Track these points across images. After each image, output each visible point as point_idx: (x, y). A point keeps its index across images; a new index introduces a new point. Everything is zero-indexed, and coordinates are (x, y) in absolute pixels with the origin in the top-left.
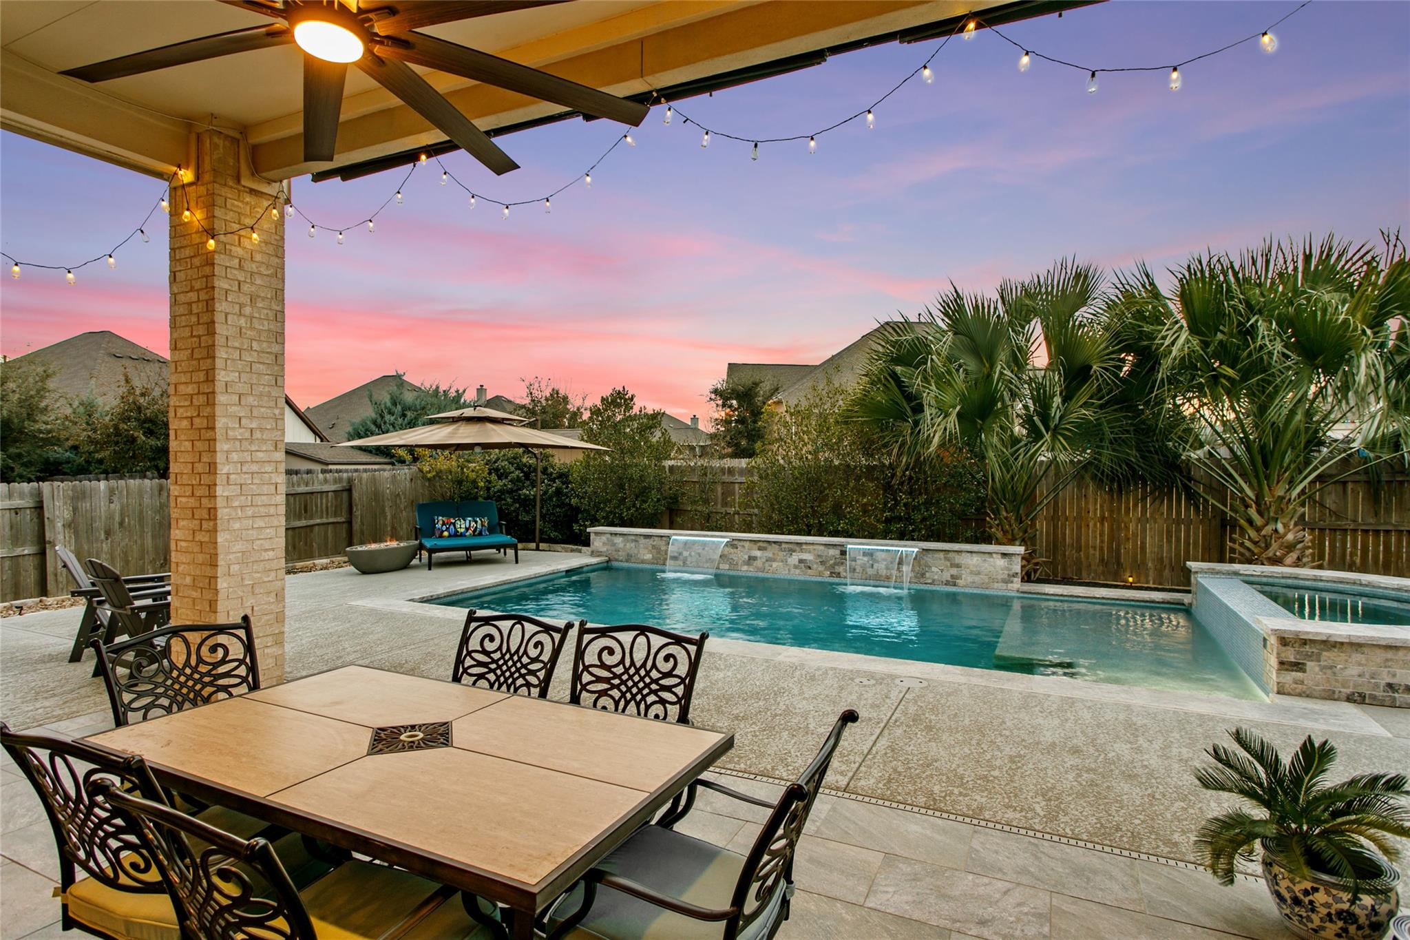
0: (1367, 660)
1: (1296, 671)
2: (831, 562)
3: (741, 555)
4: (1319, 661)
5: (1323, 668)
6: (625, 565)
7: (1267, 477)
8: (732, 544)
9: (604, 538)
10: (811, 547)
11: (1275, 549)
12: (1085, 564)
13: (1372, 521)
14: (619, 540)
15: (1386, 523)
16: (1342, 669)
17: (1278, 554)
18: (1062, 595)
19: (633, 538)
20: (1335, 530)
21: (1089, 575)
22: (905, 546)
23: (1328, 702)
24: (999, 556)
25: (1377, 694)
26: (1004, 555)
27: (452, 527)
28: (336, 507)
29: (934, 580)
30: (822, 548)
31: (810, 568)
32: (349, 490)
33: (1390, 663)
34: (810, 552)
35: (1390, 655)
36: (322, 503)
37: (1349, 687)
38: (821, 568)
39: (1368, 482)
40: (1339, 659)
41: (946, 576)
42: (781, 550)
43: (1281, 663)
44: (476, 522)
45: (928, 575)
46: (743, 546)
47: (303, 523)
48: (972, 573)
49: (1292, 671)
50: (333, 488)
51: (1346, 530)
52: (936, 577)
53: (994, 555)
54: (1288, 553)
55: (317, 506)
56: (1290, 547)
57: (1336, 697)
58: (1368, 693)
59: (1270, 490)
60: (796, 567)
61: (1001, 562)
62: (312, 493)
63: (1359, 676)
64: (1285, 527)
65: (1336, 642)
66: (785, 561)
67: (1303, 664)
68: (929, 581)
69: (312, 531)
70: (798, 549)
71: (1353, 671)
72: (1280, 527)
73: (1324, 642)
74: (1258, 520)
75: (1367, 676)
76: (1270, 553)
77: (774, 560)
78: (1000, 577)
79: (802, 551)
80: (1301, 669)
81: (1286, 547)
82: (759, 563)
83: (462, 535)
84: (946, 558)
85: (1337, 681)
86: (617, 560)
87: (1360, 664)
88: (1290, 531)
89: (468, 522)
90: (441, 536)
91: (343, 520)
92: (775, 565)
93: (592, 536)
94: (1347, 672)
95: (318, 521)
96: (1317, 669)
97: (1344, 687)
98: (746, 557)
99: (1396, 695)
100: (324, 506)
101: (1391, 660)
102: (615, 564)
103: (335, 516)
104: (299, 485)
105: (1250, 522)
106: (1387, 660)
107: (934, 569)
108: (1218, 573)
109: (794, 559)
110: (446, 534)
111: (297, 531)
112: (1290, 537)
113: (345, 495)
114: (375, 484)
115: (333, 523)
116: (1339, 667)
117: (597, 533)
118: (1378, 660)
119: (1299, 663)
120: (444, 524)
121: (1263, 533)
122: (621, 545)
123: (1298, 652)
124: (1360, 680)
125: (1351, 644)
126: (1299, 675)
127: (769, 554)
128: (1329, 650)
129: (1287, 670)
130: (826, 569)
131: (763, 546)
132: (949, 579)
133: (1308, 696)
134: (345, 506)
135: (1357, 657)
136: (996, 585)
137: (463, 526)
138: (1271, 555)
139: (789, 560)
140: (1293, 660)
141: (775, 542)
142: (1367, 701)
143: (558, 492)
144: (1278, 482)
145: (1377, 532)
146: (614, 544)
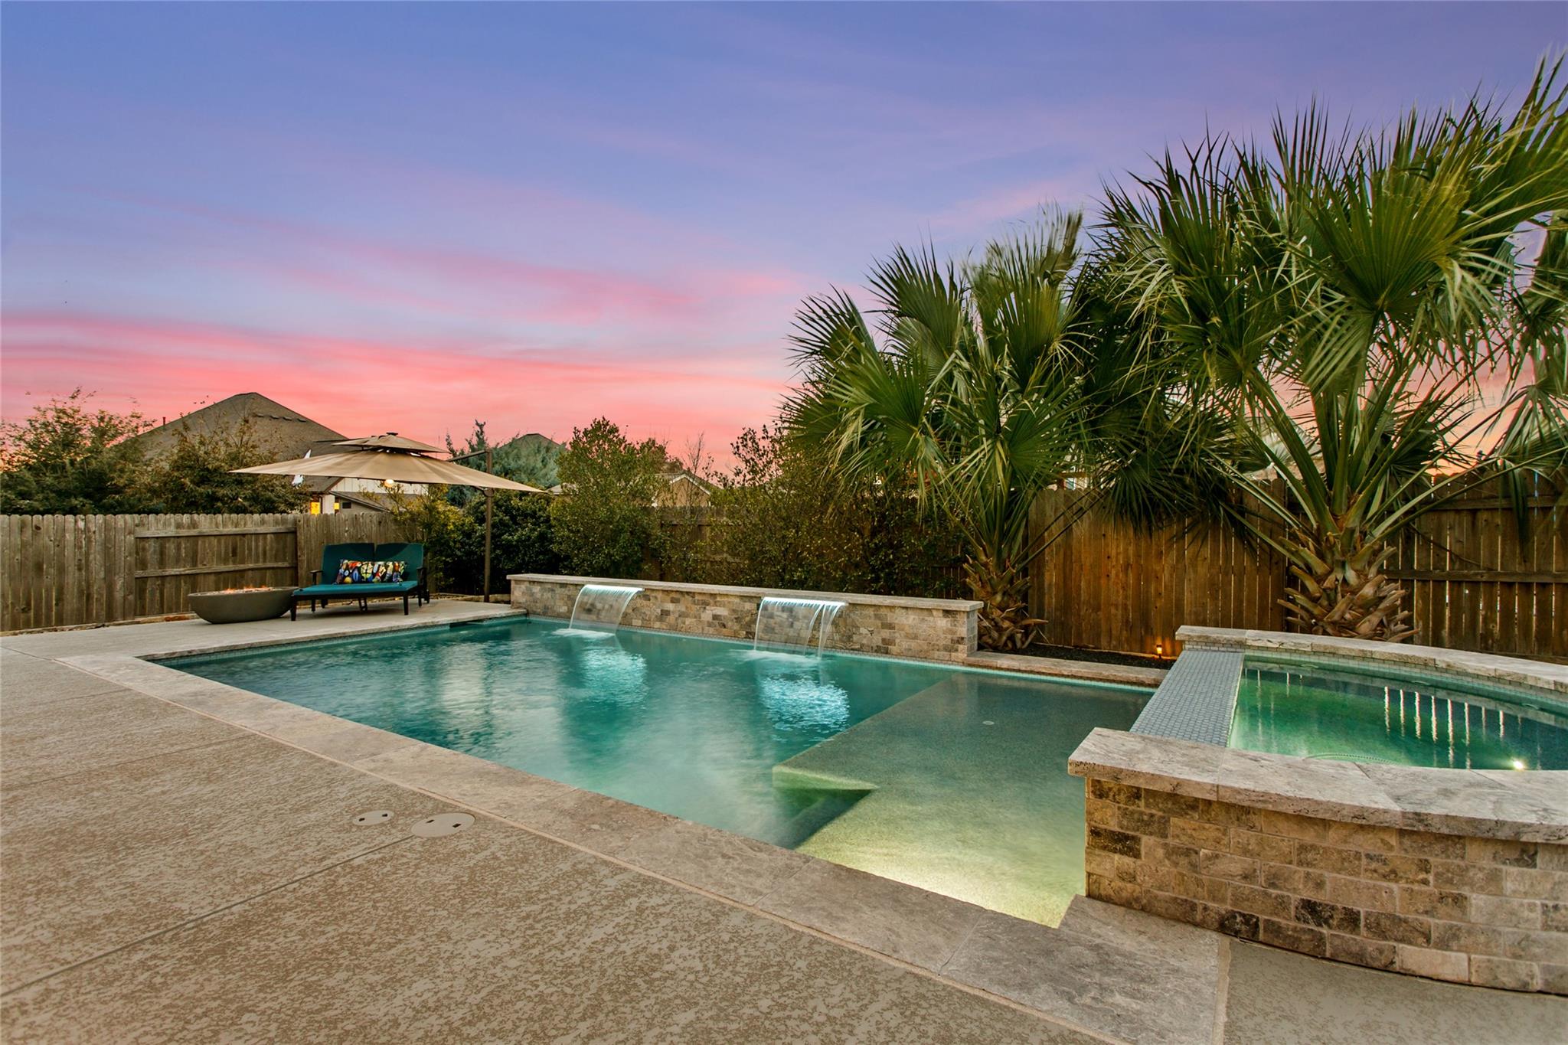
0: (1260, 843)
1: (1122, 852)
2: (747, 619)
3: (652, 609)
4: (1165, 836)
5: (1172, 852)
6: (543, 619)
7: (1330, 501)
8: (644, 595)
9: (523, 587)
10: (726, 599)
11: (1341, 609)
12: (1104, 627)
13: (1518, 568)
14: (536, 589)
15: (1540, 572)
16: (1208, 858)
17: (1347, 616)
18: (1019, 671)
19: (550, 586)
20: (1460, 583)
21: (1110, 643)
22: (828, 599)
23: (1180, 928)
24: (941, 614)
25: (1283, 922)
26: (947, 613)
27: (356, 572)
28: (277, 551)
29: (862, 645)
30: (737, 600)
31: (724, 626)
32: (294, 533)
33: (1310, 856)
34: (724, 606)
35: (1309, 837)
36: (257, 547)
37: (1223, 900)
38: (736, 627)
39: (1507, 510)
40: (1203, 835)
41: (877, 640)
42: (694, 603)
43: (1095, 833)
44: (387, 567)
45: (855, 638)
46: (656, 598)
47: (231, 567)
48: (907, 636)
49: (1115, 851)
50: (272, 529)
51: (1478, 583)
52: (865, 641)
53: (935, 613)
54: (1364, 615)
55: (250, 549)
56: (1368, 607)
57: (1198, 917)
58: (1263, 917)
59: (1336, 520)
60: (710, 625)
61: (943, 623)
62: (244, 535)
63: (1245, 877)
64: (1358, 576)
65: (1196, 800)
66: (698, 617)
67: (1133, 838)
68: (857, 647)
69: (243, 577)
70: (712, 601)
71: (1233, 865)
72: (1351, 575)
73: (1173, 797)
74: (1319, 567)
75: (1262, 880)
76: (1335, 615)
77: (687, 616)
78: (942, 643)
79: (716, 604)
80: (1131, 849)
81: (1360, 607)
82: (671, 619)
83: (368, 581)
84: (877, 617)
85: (1199, 883)
86: (535, 613)
87: (1246, 852)
88: (1367, 581)
89: (376, 566)
90: (342, 582)
91: (286, 564)
92: (688, 621)
93: (513, 583)
94: (1221, 866)
95: (251, 566)
96: (1160, 852)
97: (1214, 899)
98: (659, 611)
99: (1325, 930)
100: (260, 549)
101: (1313, 847)
102: (532, 618)
103: (276, 561)
104: (224, 525)
105: (1309, 569)
106: (1303, 848)
107: (863, 630)
108: (1215, 642)
109: (707, 615)
110: (348, 579)
111: (222, 576)
112: (1368, 591)
113: (289, 538)
114: (328, 526)
115: (273, 568)
116: (1203, 852)
117: (517, 581)
118: (1285, 846)
119: (1127, 837)
120: (347, 568)
121: (1327, 584)
122: (538, 596)
123: (1125, 813)
124: (1247, 887)
125: (1229, 807)
126: (1127, 861)
127: (681, 607)
128: (1182, 813)
129: (1105, 848)
130: (741, 628)
131: (676, 597)
132: (880, 644)
133: (1143, 909)
134: (289, 550)
135: (1238, 834)
136: (936, 654)
137: (370, 571)
138: (1336, 618)
139: (703, 615)
140: (1117, 829)
141: (688, 593)
142: (1261, 936)
143: (542, 537)
144: (1349, 508)
145: (1527, 587)
146: (532, 594)
